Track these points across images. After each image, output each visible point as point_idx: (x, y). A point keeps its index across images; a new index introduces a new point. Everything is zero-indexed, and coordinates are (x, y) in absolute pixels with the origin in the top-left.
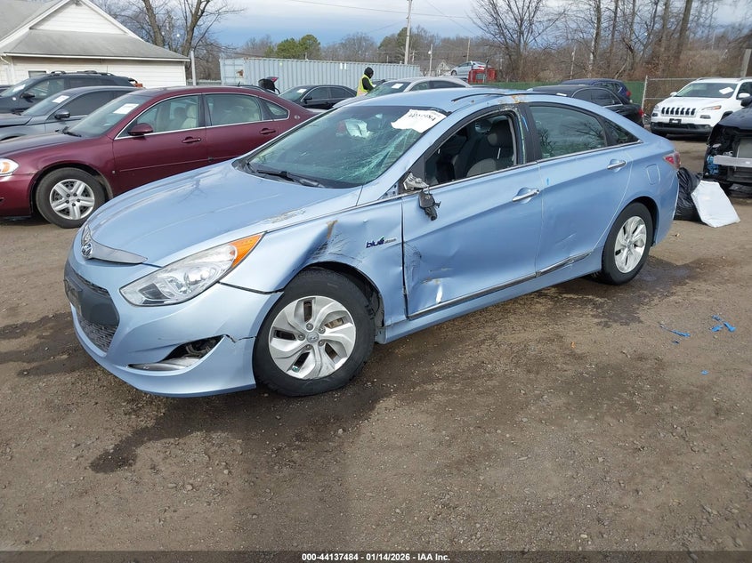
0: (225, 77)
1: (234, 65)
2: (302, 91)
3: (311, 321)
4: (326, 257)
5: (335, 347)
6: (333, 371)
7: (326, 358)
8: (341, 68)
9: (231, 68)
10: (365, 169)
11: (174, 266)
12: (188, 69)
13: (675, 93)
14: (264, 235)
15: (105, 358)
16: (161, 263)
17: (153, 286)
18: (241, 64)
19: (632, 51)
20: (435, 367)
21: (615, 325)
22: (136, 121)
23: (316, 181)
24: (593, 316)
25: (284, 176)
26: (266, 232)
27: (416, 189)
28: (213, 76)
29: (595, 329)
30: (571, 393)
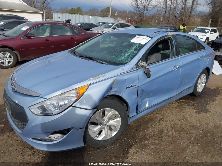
0: (54, 19)
1: (57, 15)
2: (80, 24)
3: (104, 118)
4: (112, 93)
5: (113, 128)
6: (111, 137)
7: (109, 132)
8: (90, 18)
9: (57, 16)
10: (123, 58)
11: (53, 99)
12: (43, 15)
13: (192, 31)
14: (89, 85)
15: (21, 134)
16: (48, 97)
17: (43, 106)
18: (59, 15)
19: (176, 17)
20: (146, 132)
21: (202, 113)
22: (29, 33)
23: (104, 62)
24: (193, 109)
25: (90, 58)
26: (90, 84)
27: (143, 66)
28: (49, 18)
29: (196, 115)
30: (199, 144)
